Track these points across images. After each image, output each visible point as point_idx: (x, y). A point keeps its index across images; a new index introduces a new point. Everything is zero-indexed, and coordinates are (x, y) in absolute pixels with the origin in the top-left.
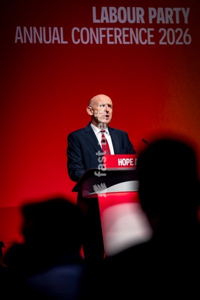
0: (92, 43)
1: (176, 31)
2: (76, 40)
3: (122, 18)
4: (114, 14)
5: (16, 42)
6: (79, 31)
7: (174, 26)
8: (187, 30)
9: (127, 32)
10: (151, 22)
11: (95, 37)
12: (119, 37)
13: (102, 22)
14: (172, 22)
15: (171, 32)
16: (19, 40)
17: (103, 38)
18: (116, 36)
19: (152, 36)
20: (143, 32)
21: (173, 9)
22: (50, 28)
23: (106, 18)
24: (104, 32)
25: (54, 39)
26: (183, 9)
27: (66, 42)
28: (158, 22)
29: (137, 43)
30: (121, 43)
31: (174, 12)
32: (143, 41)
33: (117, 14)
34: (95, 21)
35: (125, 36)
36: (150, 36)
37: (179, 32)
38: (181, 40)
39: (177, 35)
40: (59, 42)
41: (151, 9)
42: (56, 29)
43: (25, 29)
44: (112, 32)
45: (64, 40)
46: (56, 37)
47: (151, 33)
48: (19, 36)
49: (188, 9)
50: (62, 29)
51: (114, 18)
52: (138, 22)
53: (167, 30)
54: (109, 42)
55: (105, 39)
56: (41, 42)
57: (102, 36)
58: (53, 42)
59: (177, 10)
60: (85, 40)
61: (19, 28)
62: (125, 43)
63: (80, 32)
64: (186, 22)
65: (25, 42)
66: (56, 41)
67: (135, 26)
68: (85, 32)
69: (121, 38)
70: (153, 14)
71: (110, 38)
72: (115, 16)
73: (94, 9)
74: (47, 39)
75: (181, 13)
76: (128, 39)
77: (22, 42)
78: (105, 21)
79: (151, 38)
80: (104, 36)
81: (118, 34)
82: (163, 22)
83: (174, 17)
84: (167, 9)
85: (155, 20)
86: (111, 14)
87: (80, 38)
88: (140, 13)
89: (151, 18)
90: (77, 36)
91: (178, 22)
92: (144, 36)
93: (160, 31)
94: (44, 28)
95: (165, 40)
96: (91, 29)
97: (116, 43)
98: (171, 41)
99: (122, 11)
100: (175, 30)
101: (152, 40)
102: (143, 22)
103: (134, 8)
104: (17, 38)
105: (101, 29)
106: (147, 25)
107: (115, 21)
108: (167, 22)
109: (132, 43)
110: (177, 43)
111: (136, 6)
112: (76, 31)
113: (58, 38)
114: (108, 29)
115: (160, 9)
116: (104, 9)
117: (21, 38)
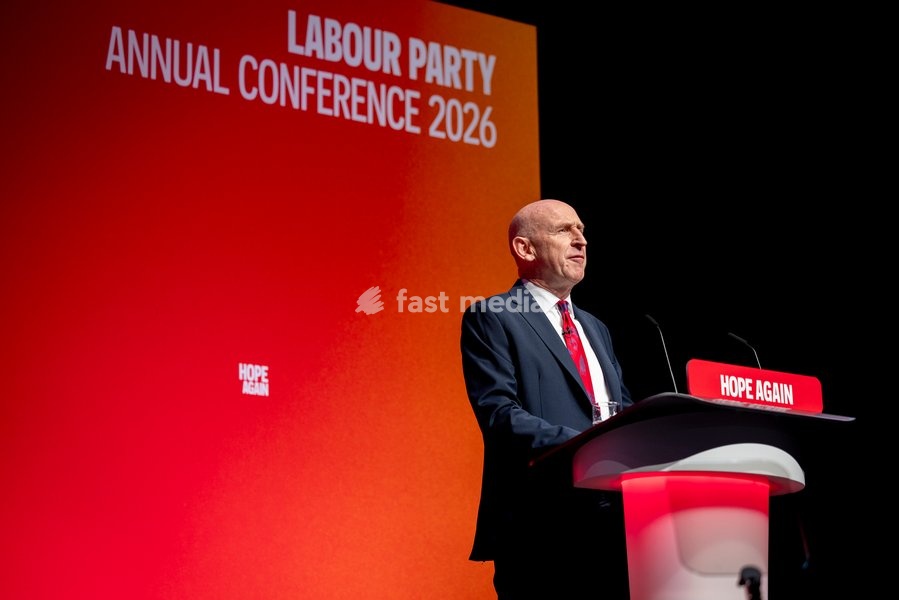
0: (283, 103)
1: (466, 110)
2: (249, 90)
3: (353, 53)
4: (335, 39)
5: (109, 66)
6: (255, 66)
7: (463, 96)
8: (489, 110)
9: (362, 91)
10: (413, 75)
11: (289, 89)
12: (345, 101)
13: (309, 53)
14: (458, 85)
15: (454, 109)
16: (116, 65)
17: (309, 95)
18: (337, 97)
19: (415, 111)
20: (396, 96)
21: (460, 52)
22: (190, 46)
23: (318, 46)
24: (312, 81)
25: (198, 76)
26: (482, 57)
27: (225, 91)
28: (429, 79)
29: (382, 123)
30: (347, 116)
31: (464, 61)
32: (396, 120)
33: (341, 40)
34: (293, 48)
35: (357, 99)
36: (410, 111)
37: (471, 112)
38: (476, 134)
39: (468, 118)
40: (209, 88)
41: (415, 43)
42: (203, 50)
43: (132, 34)
44: (328, 84)
45: (222, 84)
46: (202, 71)
47: (415, 103)
48: (116, 52)
49: (492, 59)
50: (217, 52)
51: (334, 49)
52: (386, 70)
53: (446, 102)
54: (322, 110)
55: (312, 99)
56: (167, 79)
57: (308, 90)
58: (196, 85)
59: (470, 56)
60: (269, 93)
61: (116, 31)
62: (357, 117)
63: (257, 71)
64: (487, 90)
65: (131, 72)
66: (202, 83)
67: (381, 78)
68: (268, 70)
69: (349, 102)
70: (418, 55)
71: (325, 98)
72: (338, 45)
73: (292, 15)
74: (183, 75)
75: (476, 64)
76: (362, 109)
77: (123, 70)
78: (314, 52)
79: (413, 116)
80: (311, 91)
81: (342, 91)
82: (440, 82)
83: (462, 73)
84: (450, 51)
85: (422, 71)
86: (330, 39)
87: (257, 86)
88: (392, 47)
89: (415, 64)
90: (252, 79)
91: (470, 87)
92: (399, 109)
93: (432, 102)
94: (177, 43)
95: (442, 127)
96: (284, 67)
97: (337, 114)
98: (455, 131)
99: (353, 36)
100: (463, 105)
101: (415, 120)
102: (397, 72)
103: (378, 33)
104: (111, 58)
105: (306, 72)
106: (404, 82)
107: (335, 58)
108: (448, 84)
109: (371, 121)
110: (468, 140)
111: (383, 29)
112: (248, 65)
113: (207, 77)
114: (322, 75)
115: (434, 47)
116: (314, 21)
117: (120, 58)
